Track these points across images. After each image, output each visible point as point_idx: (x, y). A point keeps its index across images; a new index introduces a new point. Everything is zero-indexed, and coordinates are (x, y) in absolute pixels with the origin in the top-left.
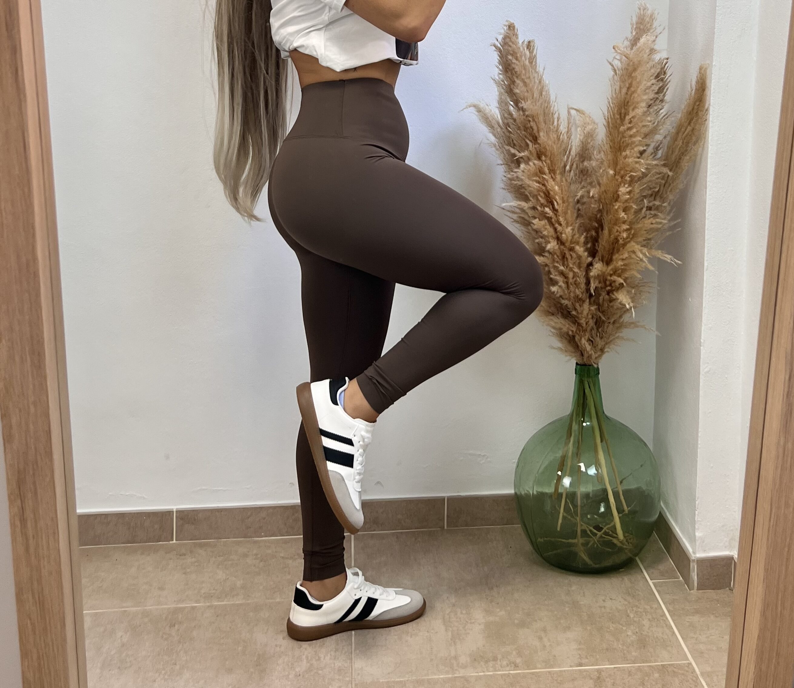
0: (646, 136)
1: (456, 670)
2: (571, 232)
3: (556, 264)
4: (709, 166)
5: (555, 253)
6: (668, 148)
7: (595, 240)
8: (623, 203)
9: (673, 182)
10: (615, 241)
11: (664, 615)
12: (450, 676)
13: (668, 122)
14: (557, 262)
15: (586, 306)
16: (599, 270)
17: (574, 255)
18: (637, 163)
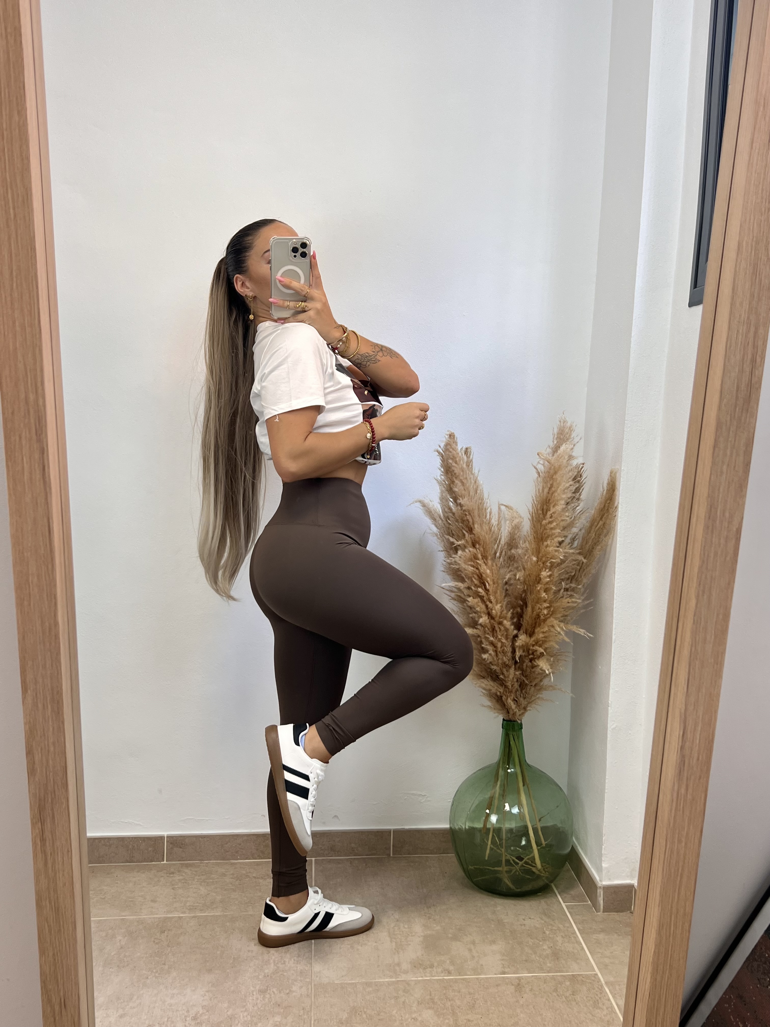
0: (564, 528)
1: (399, 975)
2: (500, 608)
3: (487, 636)
4: (617, 555)
5: (486, 626)
6: (583, 539)
7: (520, 616)
8: (544, 585)
9: (586, 568)
10: (537, 616)
11: (575, 933)
12: (394, 980)
13: (583, 517)
14: (488, 634)
15: (512, 671)
16: (523, 641)
17: (502, 628)
18: (556, 551)
